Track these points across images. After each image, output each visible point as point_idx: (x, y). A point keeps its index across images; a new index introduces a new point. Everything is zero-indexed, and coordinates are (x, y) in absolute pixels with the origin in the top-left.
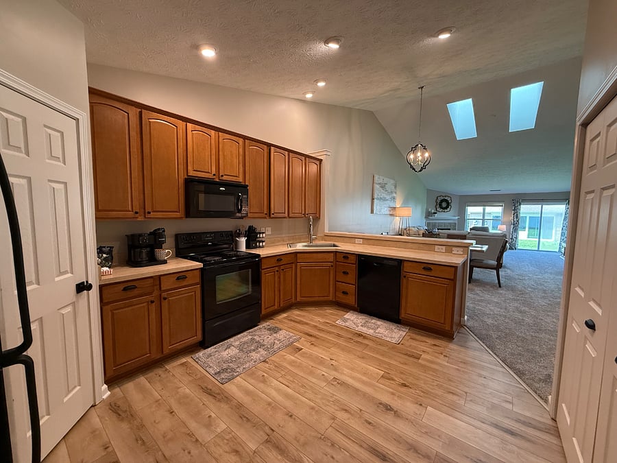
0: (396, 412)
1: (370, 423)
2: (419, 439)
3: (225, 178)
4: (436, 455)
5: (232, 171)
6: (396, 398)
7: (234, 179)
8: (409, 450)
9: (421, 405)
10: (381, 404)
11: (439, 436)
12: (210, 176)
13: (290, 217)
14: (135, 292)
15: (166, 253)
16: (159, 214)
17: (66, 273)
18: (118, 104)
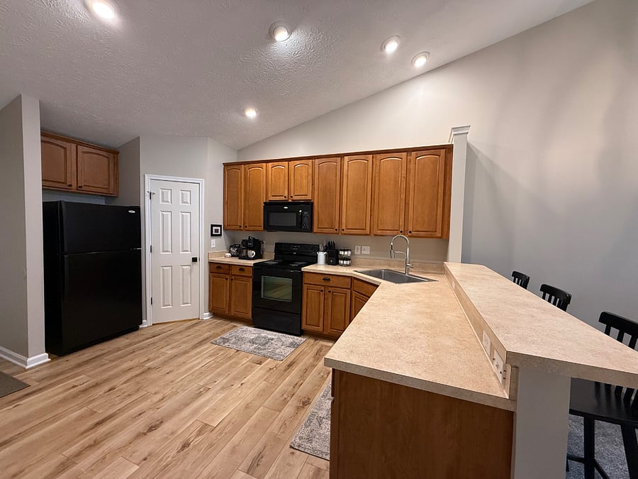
0: (145, 434)
1: (140, 415)
2: (100, 451)
3: (295, 198)
4: (74, 462)
5: (301, 192)
6: (165, 435)
7: (303, 198)
8: (95, 442)
9: (145, 459)
10: (162, 422)
11: (92, 470)
12: (283, 198)
13: (376, 235)
14: (222, 271)
15: (252, 253)
16: (252, 228)
17: (187, 251)
18: (236, 167)
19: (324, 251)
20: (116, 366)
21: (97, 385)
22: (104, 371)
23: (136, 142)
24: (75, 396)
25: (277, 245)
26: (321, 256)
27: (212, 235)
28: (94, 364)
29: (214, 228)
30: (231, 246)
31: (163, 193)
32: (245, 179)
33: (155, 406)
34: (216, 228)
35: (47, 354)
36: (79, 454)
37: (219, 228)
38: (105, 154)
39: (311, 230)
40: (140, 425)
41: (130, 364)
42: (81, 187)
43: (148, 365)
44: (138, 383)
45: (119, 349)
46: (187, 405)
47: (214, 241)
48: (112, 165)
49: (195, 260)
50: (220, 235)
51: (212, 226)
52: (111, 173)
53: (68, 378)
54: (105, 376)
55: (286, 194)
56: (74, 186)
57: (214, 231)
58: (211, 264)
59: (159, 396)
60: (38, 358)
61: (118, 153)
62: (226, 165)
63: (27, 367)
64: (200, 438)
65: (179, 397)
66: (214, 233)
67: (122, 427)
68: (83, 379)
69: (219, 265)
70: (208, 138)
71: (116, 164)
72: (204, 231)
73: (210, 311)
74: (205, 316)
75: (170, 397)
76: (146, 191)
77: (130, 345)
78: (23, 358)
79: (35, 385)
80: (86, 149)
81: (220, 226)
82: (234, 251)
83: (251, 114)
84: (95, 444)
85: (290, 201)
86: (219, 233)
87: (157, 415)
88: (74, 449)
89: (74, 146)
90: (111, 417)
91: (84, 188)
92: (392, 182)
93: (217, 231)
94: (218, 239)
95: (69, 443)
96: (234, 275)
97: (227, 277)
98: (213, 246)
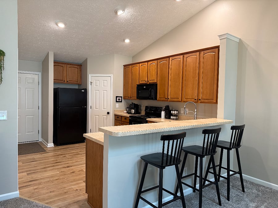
1: (67, 163)
5: (152, 79)
6: (70, 169)
7: (153, 81)
9: (62, 172)
11: (50, 170)
12: (145, 82)
13: (184, 102)
14: (119, 119)
16: (133, 98)
17: (105, 109)
18: (128, 67)
19: (164, 111)
20: (70, 151)
21: (62, 155)
22: (66, 152)
23: (86, 61)
24: (55, 156)
25: (146, 107)
26: (163, 113)
27: (116, 101)
28: (64, 150)
29: (118, 98)
30: (128, 108)
31: (96, 82)
33: (73, 163)
34: (119, 98)
35: (53, 144)
36: (49, 167)
37: (121, 98)
38: (76, 67)
39: (156, 99)
40: (66, 166)
41: (74, 151)
42: (68, 81)
43: (79, 153)
44: (73, 157)
45: (74, 147)
46: (81, 165)
47: (118, 104)
48: (79, 71)
49: (108, 113)
50: (121, 102)
51: (117, 97)
52: (79, 74)
53: (56, 151)
54: (65, 153)
55: (146, 80)
56: (66, 81)
57: (117, 99)
58: (115, 115)
59: (76, 161)
60: (51, 145)
61: (81, 66)
63: (48, 147)
64: (78, 172)
65: (81, 162)
67: (62, 165)
68: (59, 153)
69: (118, 116)
70: (115, 54)
71: (81, 71)
72: (112, 99)
75: (79, 162)
76: (89, 82)
77: (79, 146)
78: (47, 143)
79: (47, 151)
80: (70, 66)
81: (121, 97)
83: (127, 41)
84: (53, 166)
85: (148, 83)
87: (71, 165)
88: (48, 166)
89: (66, 65)
90: (61, 162)
91: (69, 82)
92: (192, 70)
93: (119, 99)
94: (120, 103)
95: (47, 165)
96: (123, 122)
97: (121, 122)
98: (117, 107)
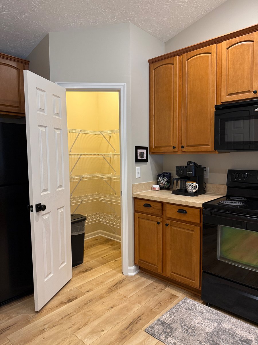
12: (250, 96)
14: (150, 210)
15: (193, 186)
16: (192, 149)
18: (167, 61)
25: (231, 173)
27: (137, 161)
29: (139, 151)
30: (159, 176)
32: (182, 77)
34: (141, 151)
37: (144, 151)
47: (139, 168)
50: (146, 161)
51: (137, 148)
55: (257, 88)
57: (138, 155)
58: (136, 199)
62: (152, 62)
66: (139, 158)
72: (127, 156)
73: (135, 264)
74: (130, 271)
81: (145, 148)
82: (163, 181)
86: (145, 158)
93: (142, 155)
94: (144, 166)
96: (169, 219)
97: (159, 220)
98: (138, 175)
